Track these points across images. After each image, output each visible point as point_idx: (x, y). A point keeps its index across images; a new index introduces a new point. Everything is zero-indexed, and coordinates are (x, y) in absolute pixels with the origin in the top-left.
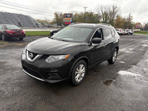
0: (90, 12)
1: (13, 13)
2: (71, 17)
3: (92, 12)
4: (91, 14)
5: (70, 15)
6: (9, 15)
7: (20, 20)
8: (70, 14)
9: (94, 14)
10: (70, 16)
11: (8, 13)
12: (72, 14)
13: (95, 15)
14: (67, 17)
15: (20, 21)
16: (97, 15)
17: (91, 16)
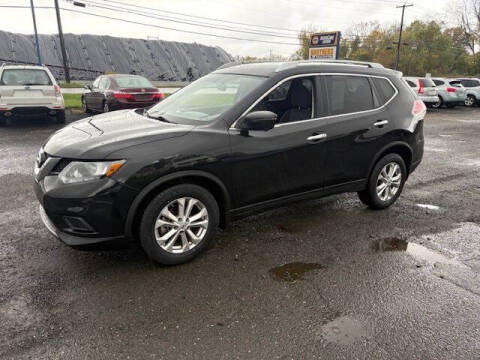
0: (430, 20)
1: (177, 43)
2: (336, 43)
3: (438, 22)
4: (433, 29)
5: (332, 37)
6: (163, 47)
7: (193, 60)
8: (331, 34)
9: (442, 31)
10: (333, 42)
11: (162, 42)
12: (339, 33)
13: (448, 30)
14: (320, 44)
15: (191, 64)
16: (458, 31)
17: (431, 38)
